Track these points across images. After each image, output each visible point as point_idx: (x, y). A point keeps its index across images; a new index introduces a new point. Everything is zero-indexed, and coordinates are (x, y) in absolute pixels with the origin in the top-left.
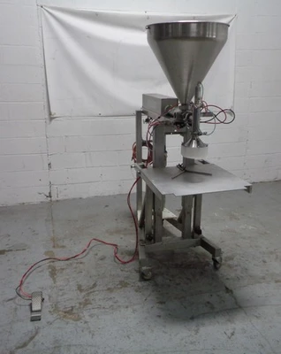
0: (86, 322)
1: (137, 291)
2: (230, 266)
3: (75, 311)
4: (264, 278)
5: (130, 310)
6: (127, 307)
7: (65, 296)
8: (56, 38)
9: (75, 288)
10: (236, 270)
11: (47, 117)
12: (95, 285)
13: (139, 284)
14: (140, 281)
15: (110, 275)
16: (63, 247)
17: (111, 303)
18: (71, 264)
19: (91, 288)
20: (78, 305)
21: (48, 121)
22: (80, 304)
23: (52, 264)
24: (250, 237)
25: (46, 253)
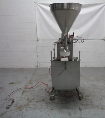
0: (23, 112)
1: (46, 103)
2: (86, 99)
3: (21, 107)
4: (97, 106)
5: (40, 110)
6: (39, 109)
7: (22, 101)
8: (40, 13)
9: (26, 99)
10: (87, 101)
11: (37, 39)
12: (33, 99)
13: (48, 101)
14: (49, 100)
15: (41, 96)
16: (32, 84)
17: (35, 106)
18: (31, 90)
19: (31, 100)
20: (24, 105)
21: (37, 41)
22: (25, 105)
23: (25, 89)
24: (100, 89)
25: (25, 85)
